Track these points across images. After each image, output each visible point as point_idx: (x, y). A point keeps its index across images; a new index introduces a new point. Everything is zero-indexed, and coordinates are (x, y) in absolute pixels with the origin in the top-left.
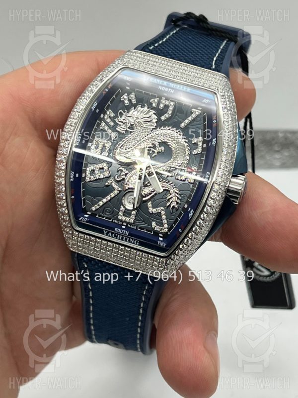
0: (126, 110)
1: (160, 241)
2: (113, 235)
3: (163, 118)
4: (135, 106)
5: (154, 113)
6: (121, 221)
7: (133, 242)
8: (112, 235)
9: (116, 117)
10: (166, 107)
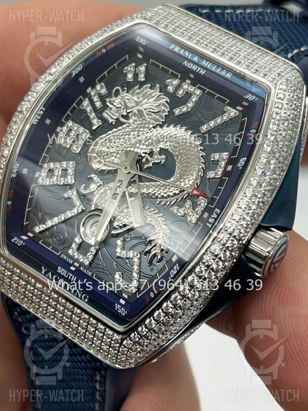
0: (126, 88)
1: (121, 304)
2: (54, 277)
3: (177, 112)
4: (142, 84)
5: (166, 102)
6: (72, 257)
7: (80, 296)
8: (52, 277)
9: (109, 95)
10: (188, 95)
